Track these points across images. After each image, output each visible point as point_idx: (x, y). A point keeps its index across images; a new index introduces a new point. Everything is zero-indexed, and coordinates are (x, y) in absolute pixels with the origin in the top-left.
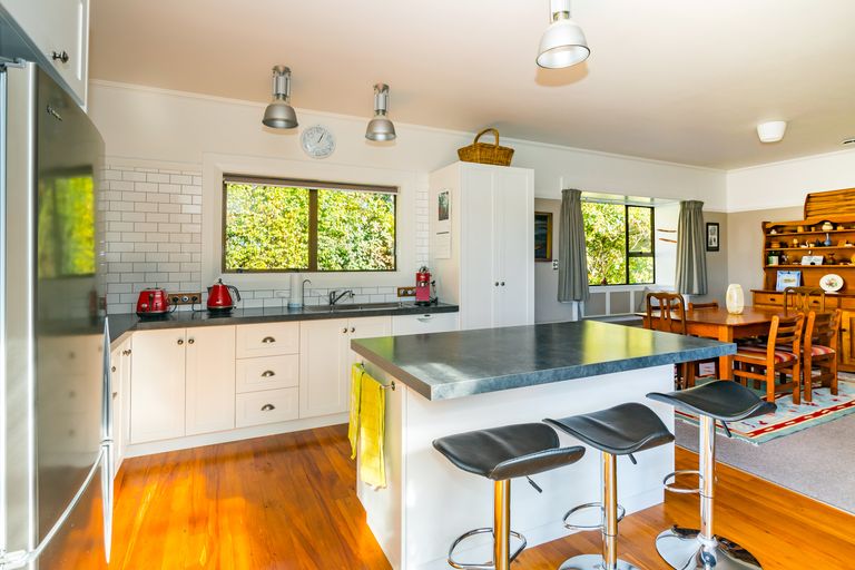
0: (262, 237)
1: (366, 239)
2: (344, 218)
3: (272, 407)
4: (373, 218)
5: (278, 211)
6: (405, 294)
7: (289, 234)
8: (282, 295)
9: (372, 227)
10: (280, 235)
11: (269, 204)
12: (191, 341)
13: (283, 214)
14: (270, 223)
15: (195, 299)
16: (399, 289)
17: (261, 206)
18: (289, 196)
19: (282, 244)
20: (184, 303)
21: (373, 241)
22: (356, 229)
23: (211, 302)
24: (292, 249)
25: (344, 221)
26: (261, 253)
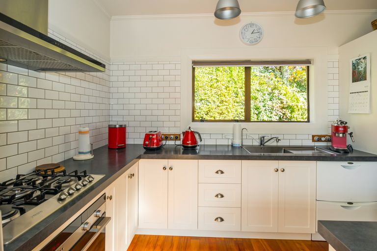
0: (216, 100)
1: (270, 100)
2: (258, 89)
3: (222, 220)
4: (275, 88)
5: (224, 87)
6: (319, 140)
7: (229, 98)
8: (227, 137)
9: (274, 93)
10: (225, 99)
11: (219, 84)
12: (171, 169)
13: (226, 89)
14: (219, 93)
15: (177, 138)
16: (313, 136)
17: (215, 85)
18: (229, 79)
19: (226, 104)
20: (171, 139)
21: (275, 101)
22: (264, 94)
23: (184, 141)
24: (231, 106)
25: (258, 91)
26: (216, 108)
